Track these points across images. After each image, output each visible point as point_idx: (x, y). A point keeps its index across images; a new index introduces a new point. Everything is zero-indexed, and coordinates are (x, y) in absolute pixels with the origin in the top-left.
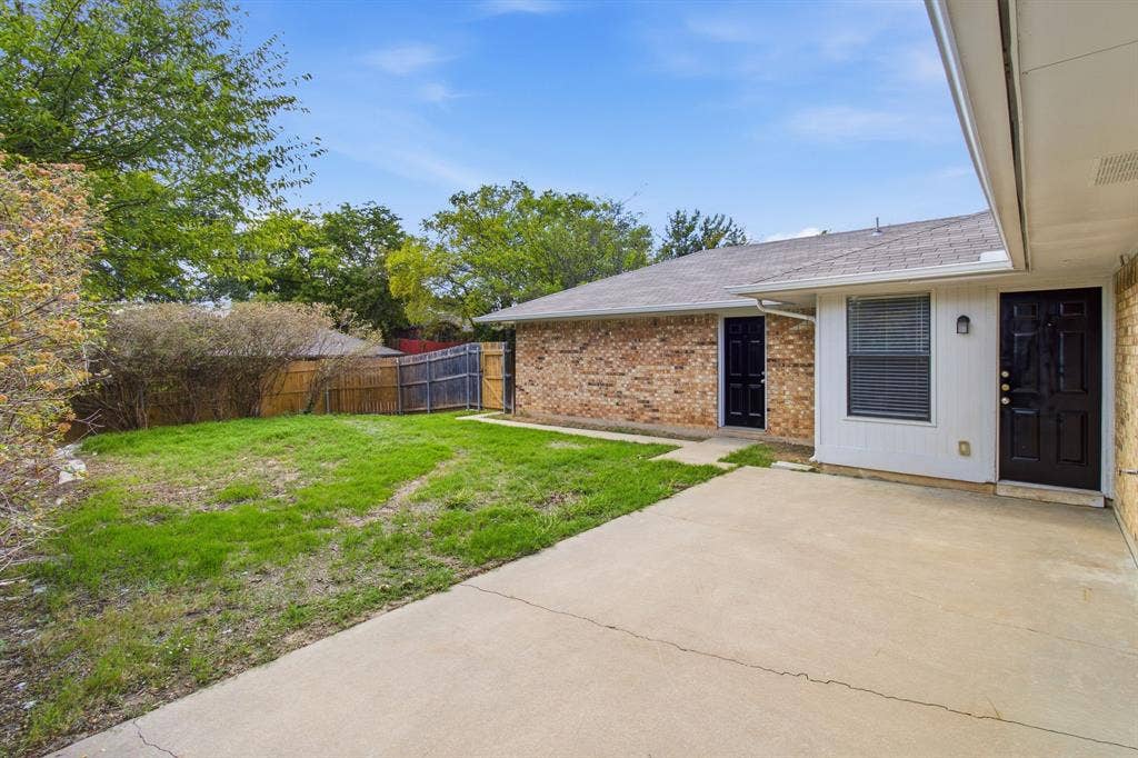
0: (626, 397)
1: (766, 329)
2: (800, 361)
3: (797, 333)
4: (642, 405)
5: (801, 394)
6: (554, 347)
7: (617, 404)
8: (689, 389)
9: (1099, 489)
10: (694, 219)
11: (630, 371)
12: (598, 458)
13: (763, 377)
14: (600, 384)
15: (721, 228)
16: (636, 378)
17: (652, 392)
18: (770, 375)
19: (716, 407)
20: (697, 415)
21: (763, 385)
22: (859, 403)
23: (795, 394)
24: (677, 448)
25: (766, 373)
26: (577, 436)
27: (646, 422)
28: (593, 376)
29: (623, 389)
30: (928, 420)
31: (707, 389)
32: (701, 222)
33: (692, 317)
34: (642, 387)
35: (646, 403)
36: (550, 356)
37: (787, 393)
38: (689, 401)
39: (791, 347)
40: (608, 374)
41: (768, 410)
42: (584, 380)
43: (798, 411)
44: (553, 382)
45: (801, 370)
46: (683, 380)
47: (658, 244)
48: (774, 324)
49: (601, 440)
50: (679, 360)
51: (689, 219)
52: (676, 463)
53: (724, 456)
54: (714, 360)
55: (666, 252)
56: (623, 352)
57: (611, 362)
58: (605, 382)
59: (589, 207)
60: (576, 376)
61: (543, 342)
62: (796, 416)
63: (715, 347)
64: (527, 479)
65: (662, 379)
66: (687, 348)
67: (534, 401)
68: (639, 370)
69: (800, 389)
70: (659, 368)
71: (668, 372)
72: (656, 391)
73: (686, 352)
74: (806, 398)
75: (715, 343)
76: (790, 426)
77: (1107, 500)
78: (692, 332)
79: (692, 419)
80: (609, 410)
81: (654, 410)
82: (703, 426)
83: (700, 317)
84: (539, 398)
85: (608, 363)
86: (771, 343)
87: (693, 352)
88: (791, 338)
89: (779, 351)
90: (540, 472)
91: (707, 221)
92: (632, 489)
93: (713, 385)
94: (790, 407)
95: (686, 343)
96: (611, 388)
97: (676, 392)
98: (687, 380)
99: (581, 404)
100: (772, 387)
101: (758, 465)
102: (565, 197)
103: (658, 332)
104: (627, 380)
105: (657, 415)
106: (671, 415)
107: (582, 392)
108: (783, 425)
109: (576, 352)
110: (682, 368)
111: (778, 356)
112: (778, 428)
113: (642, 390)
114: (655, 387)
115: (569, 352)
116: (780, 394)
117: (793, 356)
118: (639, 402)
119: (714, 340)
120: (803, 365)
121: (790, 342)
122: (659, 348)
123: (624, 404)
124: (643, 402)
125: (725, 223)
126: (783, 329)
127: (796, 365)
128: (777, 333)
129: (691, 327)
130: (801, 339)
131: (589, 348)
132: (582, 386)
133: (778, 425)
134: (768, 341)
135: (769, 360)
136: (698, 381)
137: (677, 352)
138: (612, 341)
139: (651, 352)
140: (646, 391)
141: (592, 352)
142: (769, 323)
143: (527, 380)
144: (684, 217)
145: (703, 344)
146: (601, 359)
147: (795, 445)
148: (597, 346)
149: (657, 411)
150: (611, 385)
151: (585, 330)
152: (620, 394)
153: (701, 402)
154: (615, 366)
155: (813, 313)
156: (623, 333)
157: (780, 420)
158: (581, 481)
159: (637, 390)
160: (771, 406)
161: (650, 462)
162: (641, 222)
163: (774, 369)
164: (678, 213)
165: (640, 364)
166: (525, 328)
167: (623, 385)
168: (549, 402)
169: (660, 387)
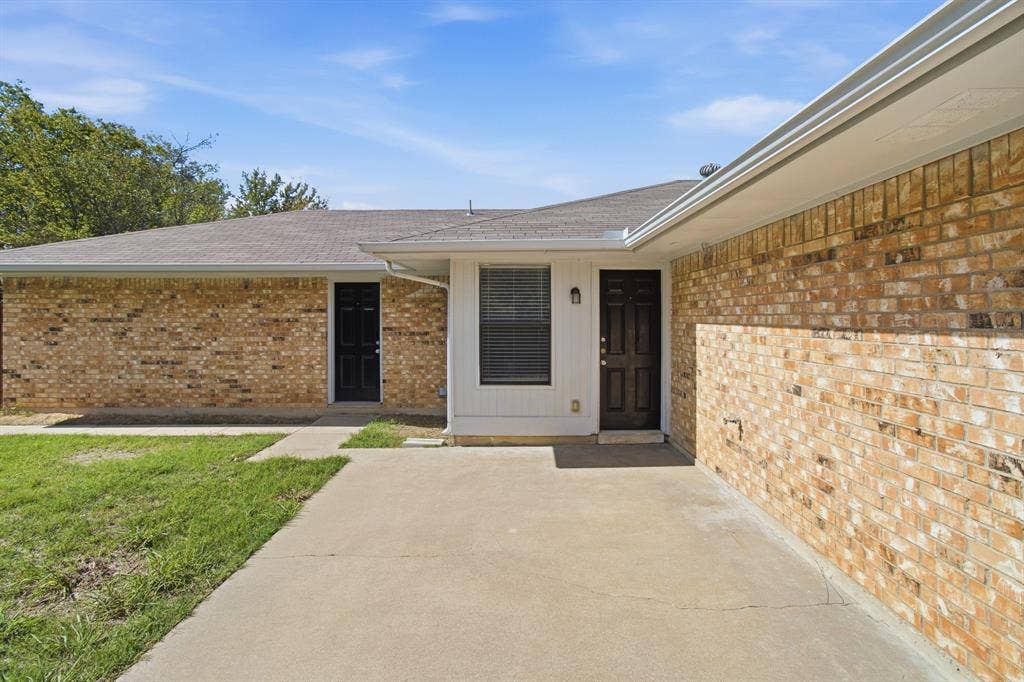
0: (202, 377)
1: (382, 296)
2: (415, 329)
3: (413, 301)
4: (227, 386)
5: (417, 363)
6: (81, 312)
7: (189, 387)
8: (291, 363)
9: (659, 428)
10: (274, 183)
11: (209, 344)
12: (168, 472)
13: (378, 347)
14: (163, 362)
15: (304, 197)
16: (218, 353)
17: (242, 370)
18: (385, 343)
19: (325, 381)
20: (302, 392)
21: (378, 355)
22: (493, 370)
23: (412, 363)
24: (283, 436)
25: (382, 343)
26: (123, 437)
27: (233, 405)
28: (149, 353)
29: (198, 367)
30: (548, 383)
31: (314, 362)
32: (282, 188)
33: (296, 280)
34: (227, 363)
35: (234, 384)
36: (72, 325)
37: (404, 363)
38: (292, 377)
39: (407, 315)
40: (174, 349)
41: (384, 381)
42: (134, 358)
43: (415, 380)
44: (79, 363)
45: (418, 338)
46: (283, 353)
47: (230, 204)
48: (390, 291)
49: (167, 438)
50: (279, 330)
51: (269, 181)
52: (290, 459)
53: (345, 440)
54: (323, 330)
55: (241, 212)
56: (198, 320)
57: (180, 334)
58: (169, 359)
59: (136, 145)
60: (121, 353)
61: (60, 306)
62: (413, 386)
63: (324, 315)
64: (23, 542)
65: (256, 353)
66: (289, 316)
67: (43, 391)
68: (222, 343)
69: (416, 357)
70: (252, 339)
71: (264, 344)
72: (246, 367)
73: (288, 320)
74: (422, 367)
75: (324, 310)
76: (407, 396)
77: (666, 436)
78: (295, 296)
79: (296, 398)
80: (176, 395)
81: (244, 391)
82: (309, 405)
83: (305, 280)
84: (50, 386)
85: (174, 335)
86: (387, 311)
87: (297, 320)
88: (407, 305)
89: (395, 319)
90: (54, 519)
91: (289, 189)
92: (234, 517)
93: (321, 357)
94: (407, 376)
95: (287, 310)
96: (179, 367)
97: (274, 367)
98: (290, 353)
99: (130, 390)
100: (388, 357)
101: (387, 446)
102: (98, 126)
103: (250, 297)
104: (204, 355)
105: (249, 396)
106: (268, 396)
107: (131, 374)
108: (399, 396)
109: (120, 320)
110: (283, 339)
111: (394, 325)
112: (394, 400)
113: (226, 367)
114: (245, 363)
115: (109, 320)
116: (396, 364)
117: (409, 325)
118: (222, 382)
119: (323, 306)
120: (419, 334)
121: (407, 310)
122: (250, 316)
123: (199, 386)
124: (228, 381)
125: (308, 193)
126: (400, 296)
127: (413, 334)
128: (394, 301)
129: (294, 292)
130: (417, 307)
131: (145, 316)
132: (130, 366)
133: (395, 396)
134: (384, 309)
135: (384, 329)
136: (303, 353)
137: (277, 320)
138: (181, 306)
139: (240, 320)
140: (233, 367)
141: (149, 320)
142: (384, 290)
143: (27, 362)
144: (264, 179)
145: (309, 311)
146: (163, 329)
147: (412, 416)
148: (157, 314)
149: (249, 391)
150: (181, 363)
151: (137, 292)
152: (192, 374)
153: (306, 377)
154: (185, 339)
155: (446, 279)
156: (199, 296)
157: (396, 390)
158: (141, 523)
159: (220, 367)
160: (387, 377)
161: (251, 464)
162: (209, 176)
163: (390, 338)
164: (256, 174)
165: (224, 335)
166: (21, 285)
167: (198, 363)
168: (72, 390)
169: (253, 362)
